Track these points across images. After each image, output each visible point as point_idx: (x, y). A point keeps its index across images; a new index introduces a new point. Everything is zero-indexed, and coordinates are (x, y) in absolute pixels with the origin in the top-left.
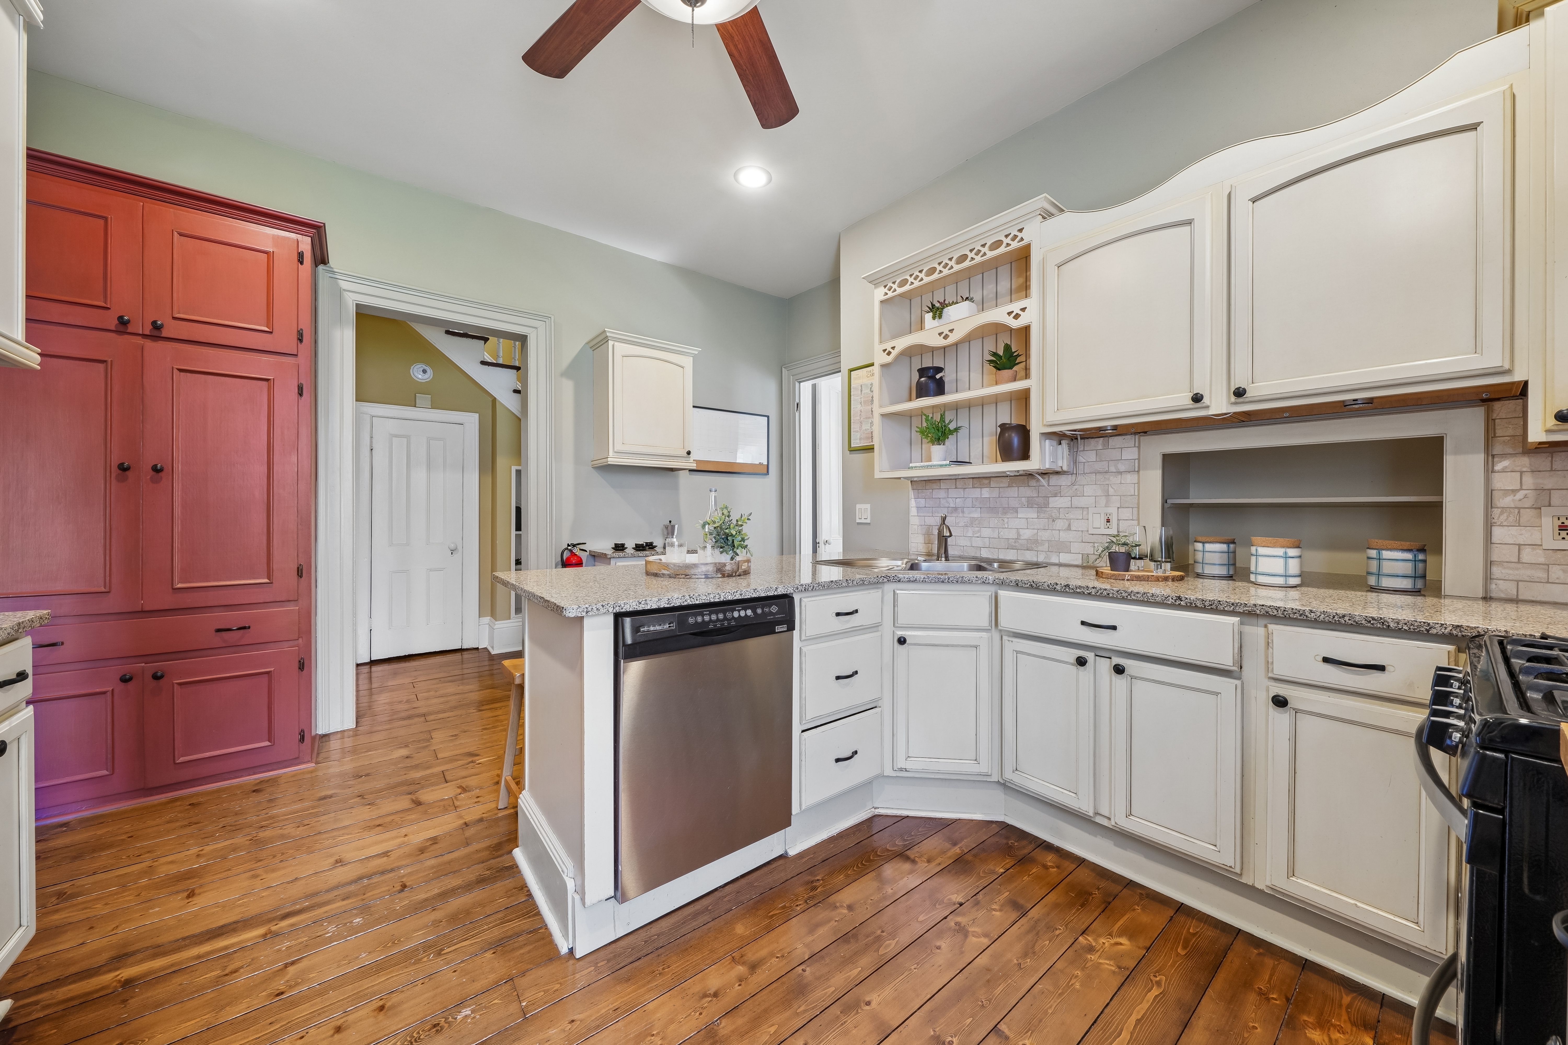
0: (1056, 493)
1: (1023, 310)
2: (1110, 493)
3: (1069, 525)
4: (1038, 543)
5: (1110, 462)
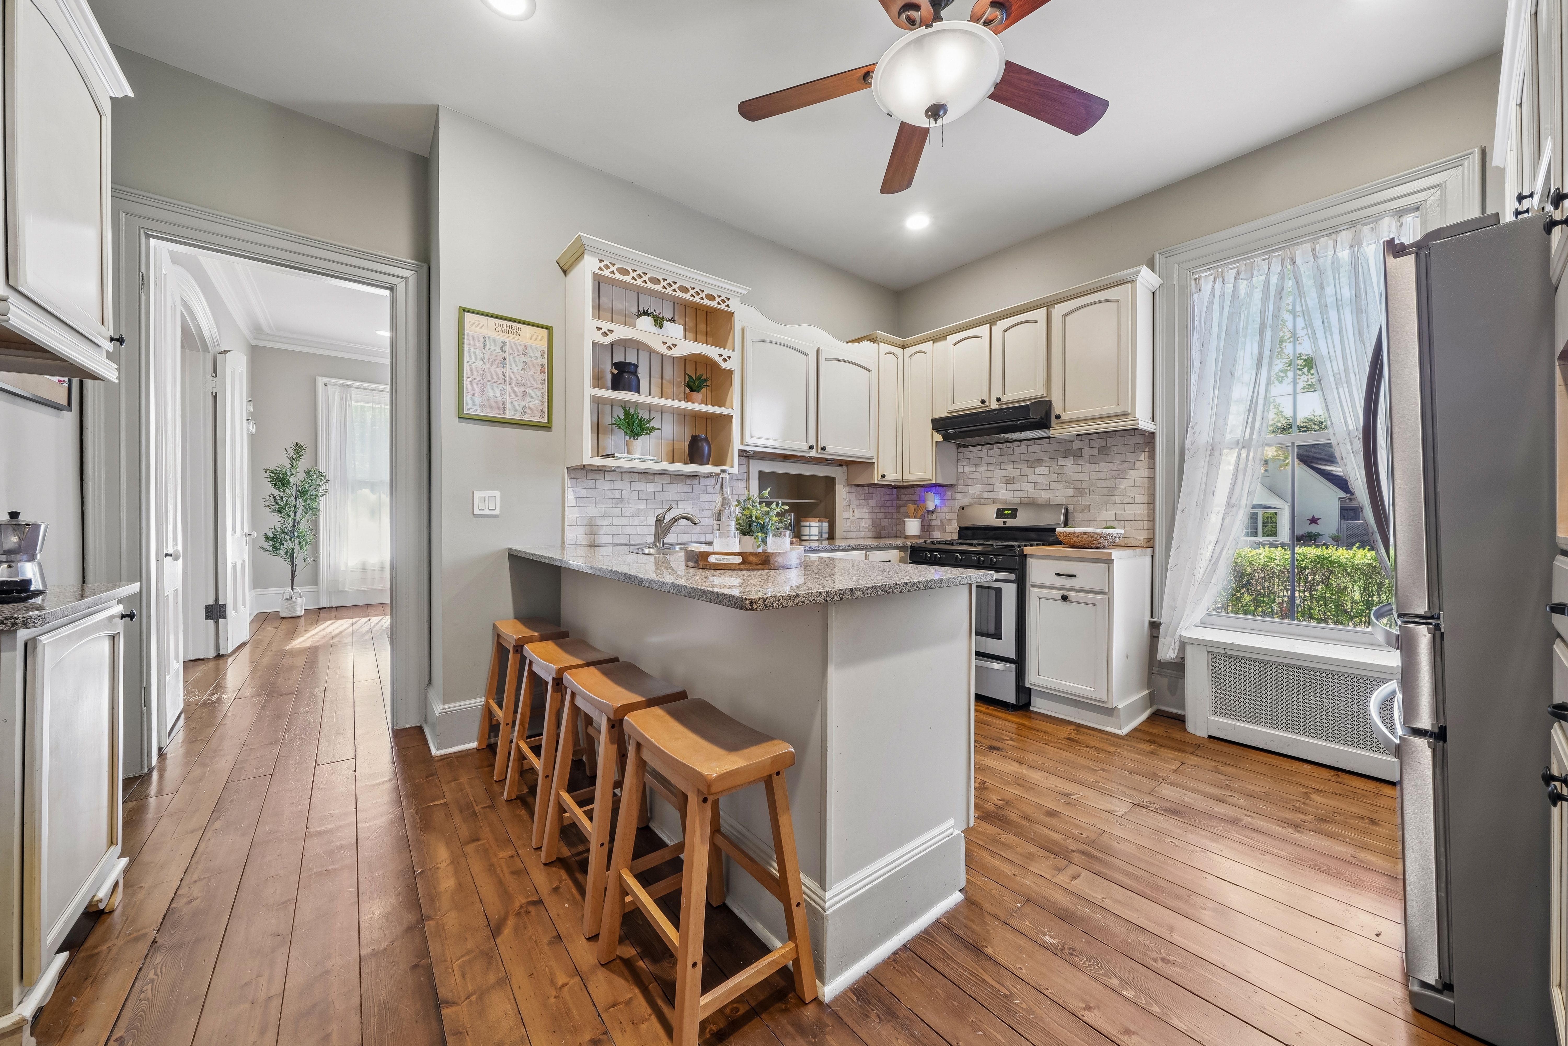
1: (730, 358)
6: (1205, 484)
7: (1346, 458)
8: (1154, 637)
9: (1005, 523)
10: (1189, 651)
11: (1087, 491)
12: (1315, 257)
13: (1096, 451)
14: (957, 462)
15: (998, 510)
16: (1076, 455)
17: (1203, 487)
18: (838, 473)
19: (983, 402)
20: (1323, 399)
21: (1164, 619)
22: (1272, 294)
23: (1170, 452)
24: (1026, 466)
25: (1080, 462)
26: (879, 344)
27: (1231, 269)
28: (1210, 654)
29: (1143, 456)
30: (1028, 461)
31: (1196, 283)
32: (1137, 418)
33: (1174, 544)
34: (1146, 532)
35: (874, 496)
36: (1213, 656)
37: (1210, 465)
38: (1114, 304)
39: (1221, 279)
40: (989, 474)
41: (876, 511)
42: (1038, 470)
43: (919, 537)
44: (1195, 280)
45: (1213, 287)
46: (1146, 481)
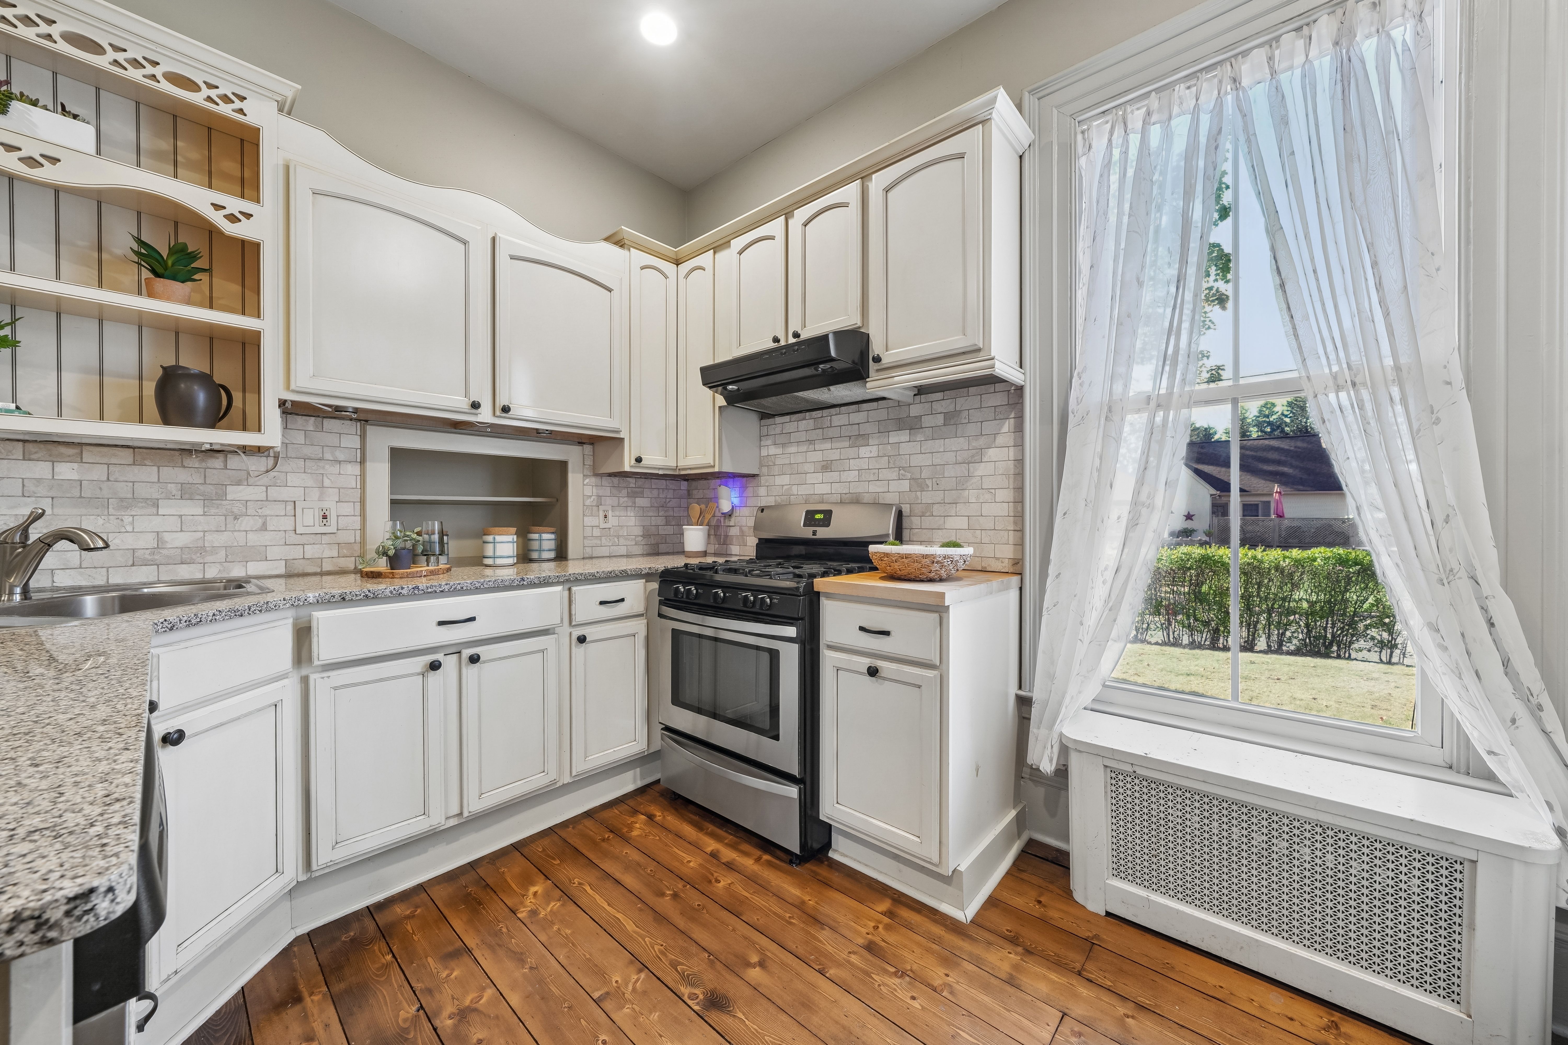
0: (240, 481)
1: (248, 216)
2: (325, 484)
3: (264, 524)
4: (206, 551)
5: (325, 448)
6: (1099, 470)
7: (1329, 420)
8: (1024, 718)
9: (814, 533)
10: (1075, 764)
11: (929, 482)
12: (1273, 73)
13: (940, 419)
14: (760, 441)
15: (808, 512)
16: (911, 425)
17: (1095, 474)
18: (572, 454)
19: (776, 340)
20: (1287, 318)
21: (1037, 695)
22: (1203, 140)
23: (1046, 417)
24: (847, 444)
25: (920, 437)
26: (629, 250)
27: (1138, 109)
28: (1109, 770)
29: (1007, 426)
30: (850, 437)
31: (1084, 139)
32: (993, 355)
33: (1052, 570)
34: (1011, 548)
35: (647, 492)
36: (1113, 775)
37: (1106, 436)
38: (957, 163)
39: (1122, 124)
40: (800, 459)
41: (651, 514)
42: (864, 451)
43: (705, 554)
44: (1083, 132)
45: (1110, 140)
46: (1012, 466)
